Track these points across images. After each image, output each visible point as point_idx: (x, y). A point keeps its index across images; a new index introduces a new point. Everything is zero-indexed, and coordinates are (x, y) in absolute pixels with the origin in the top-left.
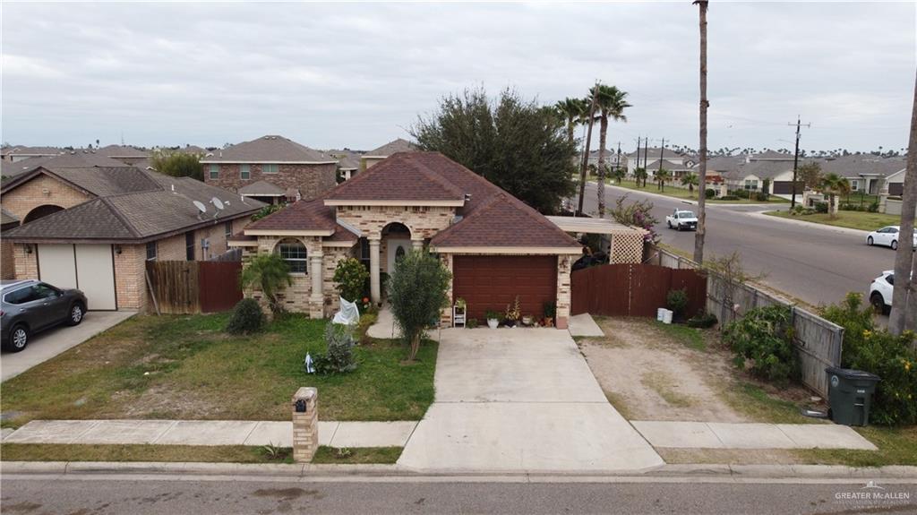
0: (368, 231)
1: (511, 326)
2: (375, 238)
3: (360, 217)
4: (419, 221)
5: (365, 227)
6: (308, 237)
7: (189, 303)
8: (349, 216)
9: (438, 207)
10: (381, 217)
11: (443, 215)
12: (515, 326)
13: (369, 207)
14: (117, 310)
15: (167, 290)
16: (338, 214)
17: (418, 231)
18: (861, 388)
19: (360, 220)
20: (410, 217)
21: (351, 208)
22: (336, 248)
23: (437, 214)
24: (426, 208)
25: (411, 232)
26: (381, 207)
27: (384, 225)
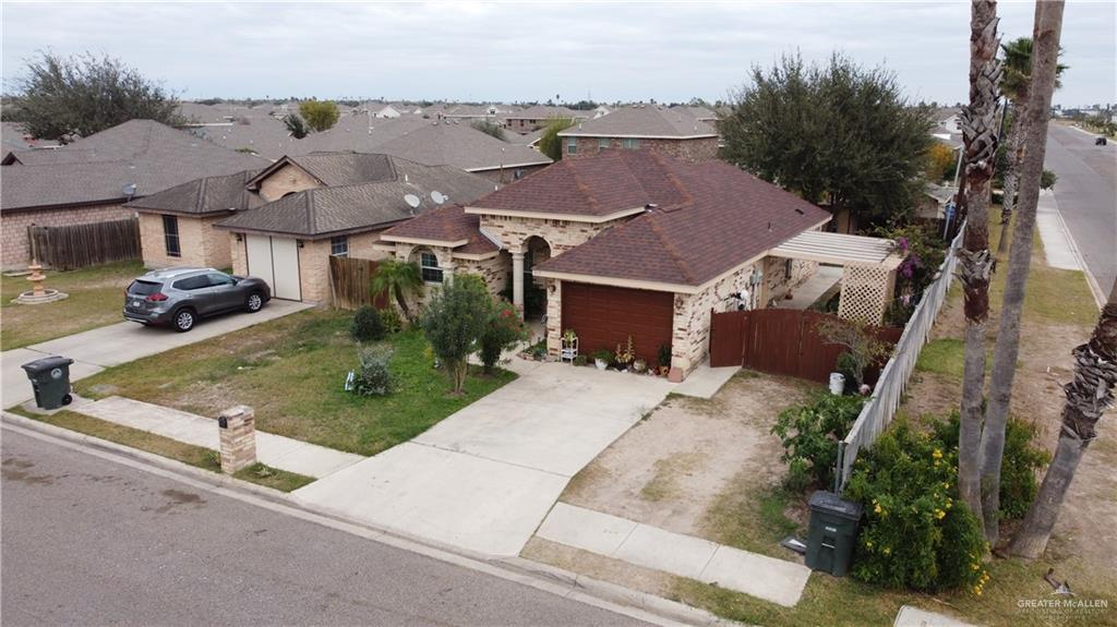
0: (508, 243)
1: (620, 369)
2: (517, 252)
3: (502, 227)
4: (559, 236)
5: (506, 239)
6: (438, 247)
7: (363, 301)
8: (492, 225)
9: (577, 222)
10: (521, 228)
11: (583, 231)
12: (626, 371)
13: (510, 217)
14: (301, 301)
15: (346, 286)
16: (482, 222)
17: (558, 247)
18: (832, 525)
19: (502, 231)
20: (550, 231)
21: (493, 217)
22: (469, 261)
23: (577, 228)
24: (566, 222)
25: (551, 247)
26: (522, 218)
27: (525, 238)
